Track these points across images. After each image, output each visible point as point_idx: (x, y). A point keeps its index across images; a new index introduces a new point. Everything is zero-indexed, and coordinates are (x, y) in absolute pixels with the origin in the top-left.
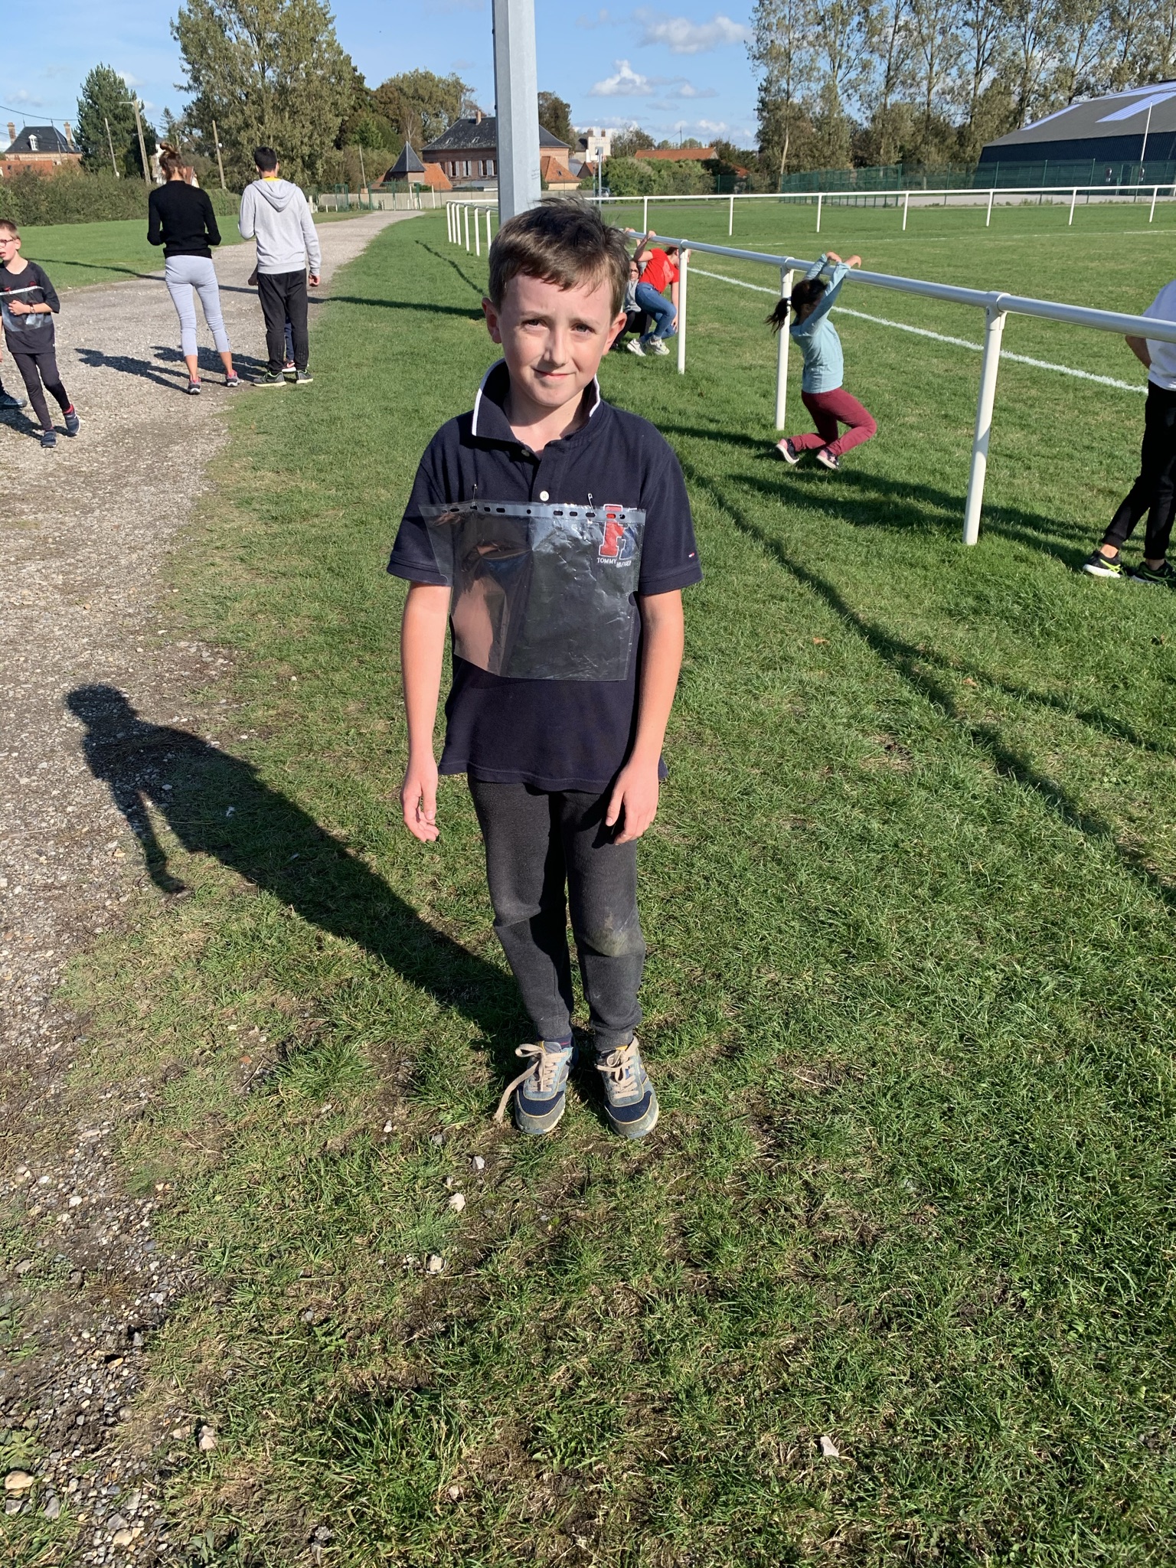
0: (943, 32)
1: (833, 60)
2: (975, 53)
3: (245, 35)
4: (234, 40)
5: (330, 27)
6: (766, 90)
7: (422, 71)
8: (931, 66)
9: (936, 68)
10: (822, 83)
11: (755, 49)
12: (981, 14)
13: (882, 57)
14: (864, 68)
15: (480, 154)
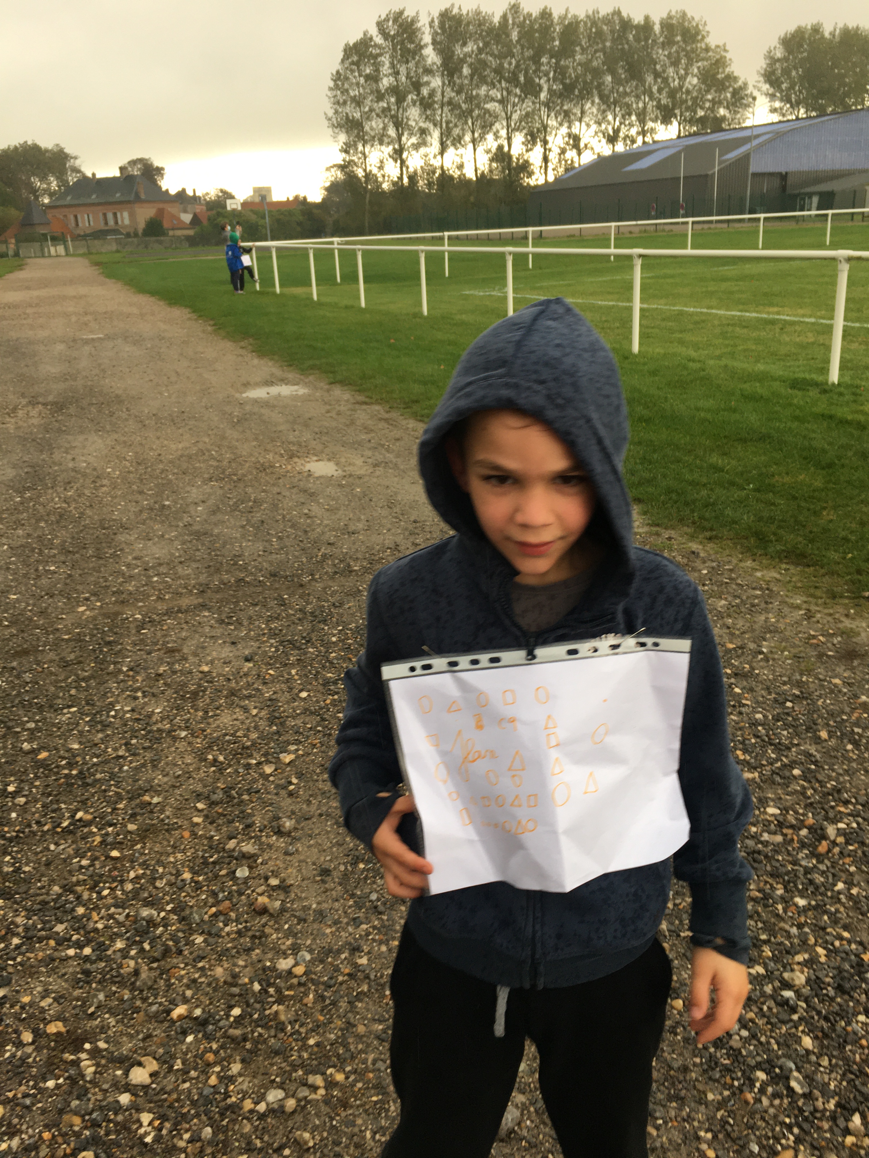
0: (478, 106)
1: (397, 130)
2: (505, 124)
6: (346, 152)
7: (29, 143)
8: (473, 132)
9: (476, 135)
10: (391, 147)
11: (334, 120)
12: (505, 93)
13: (435, 125)
14: (421, 134)
15: (100, 208)
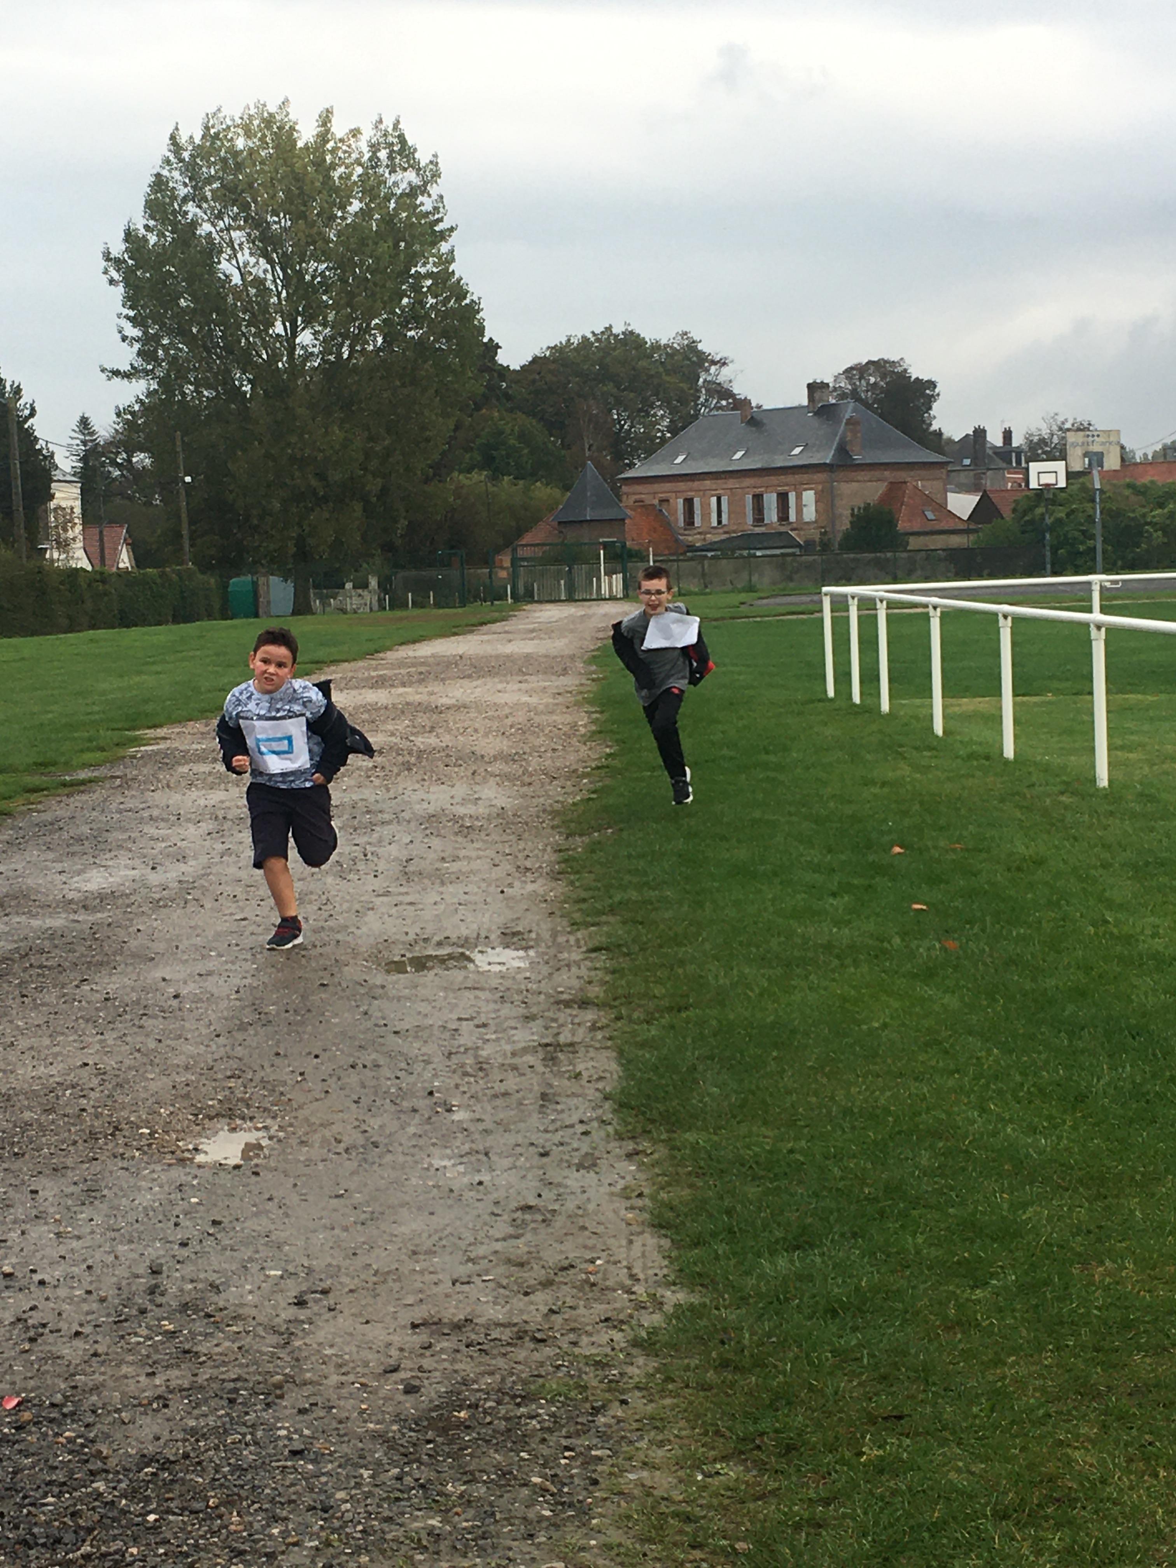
3: (261, 268)
4: (236, 279)
5: (444, 247)
7: (618, 329)
15: (748, 482)
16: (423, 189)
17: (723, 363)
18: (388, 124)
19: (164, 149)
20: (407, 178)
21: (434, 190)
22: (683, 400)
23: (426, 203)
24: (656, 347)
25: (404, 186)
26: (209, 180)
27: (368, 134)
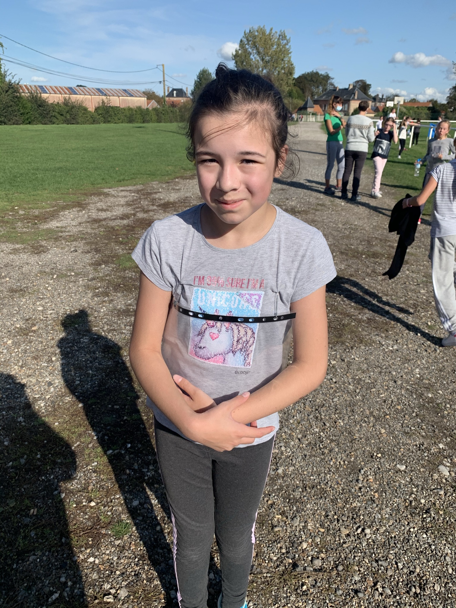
4: (254, 60)
7: (315, 71)
16: (287, 44)
17: (333, 79)
18: (282, 31)
19: (243, 34)
20: (285, 41)
21: (289, 44)
22: (325, 85)
23: (287, 47)
24: (321, 75)
25: (284, 43)
26: (250, 41)
27: (279, 33)
